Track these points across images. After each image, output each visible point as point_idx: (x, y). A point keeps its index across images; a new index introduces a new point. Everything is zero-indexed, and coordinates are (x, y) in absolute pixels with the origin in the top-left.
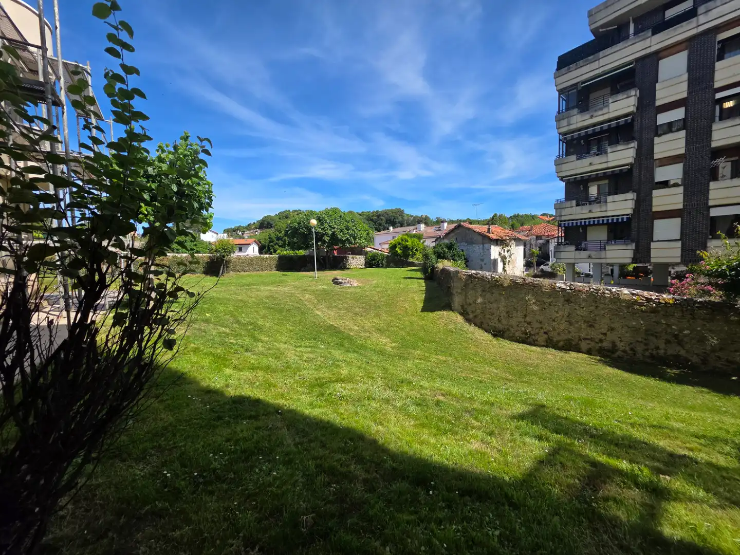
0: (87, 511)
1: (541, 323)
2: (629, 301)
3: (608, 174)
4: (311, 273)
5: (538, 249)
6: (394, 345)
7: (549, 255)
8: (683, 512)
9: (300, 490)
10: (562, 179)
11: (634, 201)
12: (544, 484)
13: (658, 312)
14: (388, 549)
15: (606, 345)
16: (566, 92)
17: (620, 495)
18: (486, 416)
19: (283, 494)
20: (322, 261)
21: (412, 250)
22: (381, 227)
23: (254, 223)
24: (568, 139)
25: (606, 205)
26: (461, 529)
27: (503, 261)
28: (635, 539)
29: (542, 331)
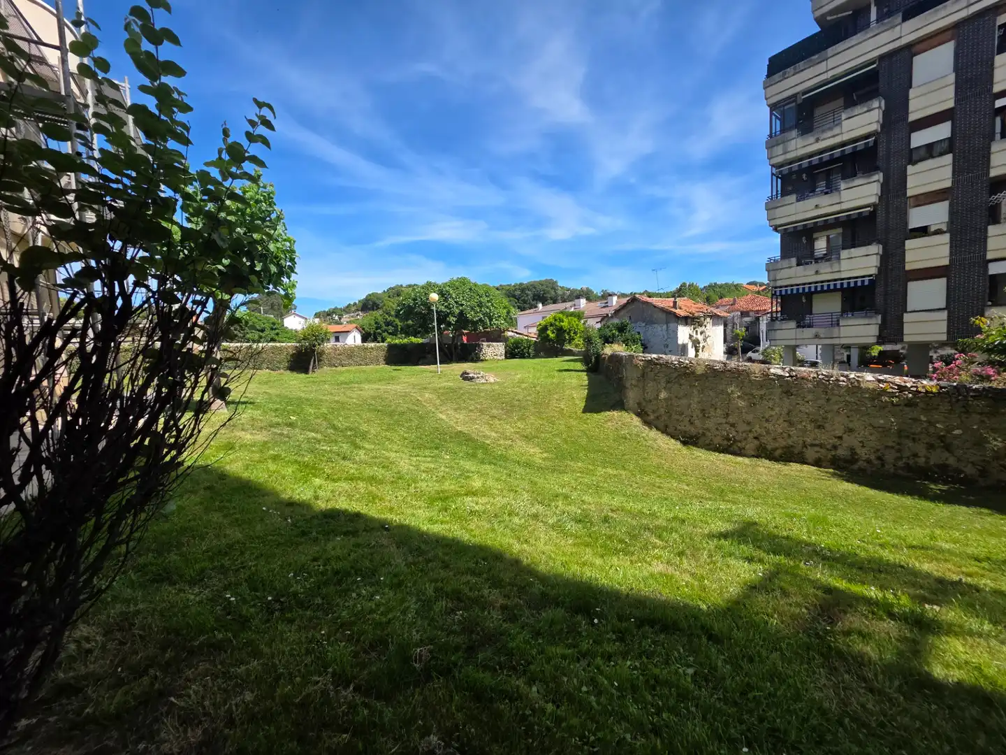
0: (122, 643)
1: (749, 423)
2: (874, 390)
3: (841, 220)
4: (432, 367)
5: (744, 329)
6: (545, 455)
7: (759, 338)
8: (961, 649)
9: (413, 618)
10: (776, 229)
11: (879, 257)
12: (757, 614)
13: (916, 405)
14: (534, 689)
15: (841, 452)
16: (780, 107)
17: (867, 627)
18: (674, 534)
19: (389, 622)
20: (446, 350)
21: (569, 334)
22: (527, 306)
23: (355, 304)
24: (784, 173)
25: (839, 263)
26: (638, 666)
27: (696, 347)
28: (891, 680)
29: (751, 435)
